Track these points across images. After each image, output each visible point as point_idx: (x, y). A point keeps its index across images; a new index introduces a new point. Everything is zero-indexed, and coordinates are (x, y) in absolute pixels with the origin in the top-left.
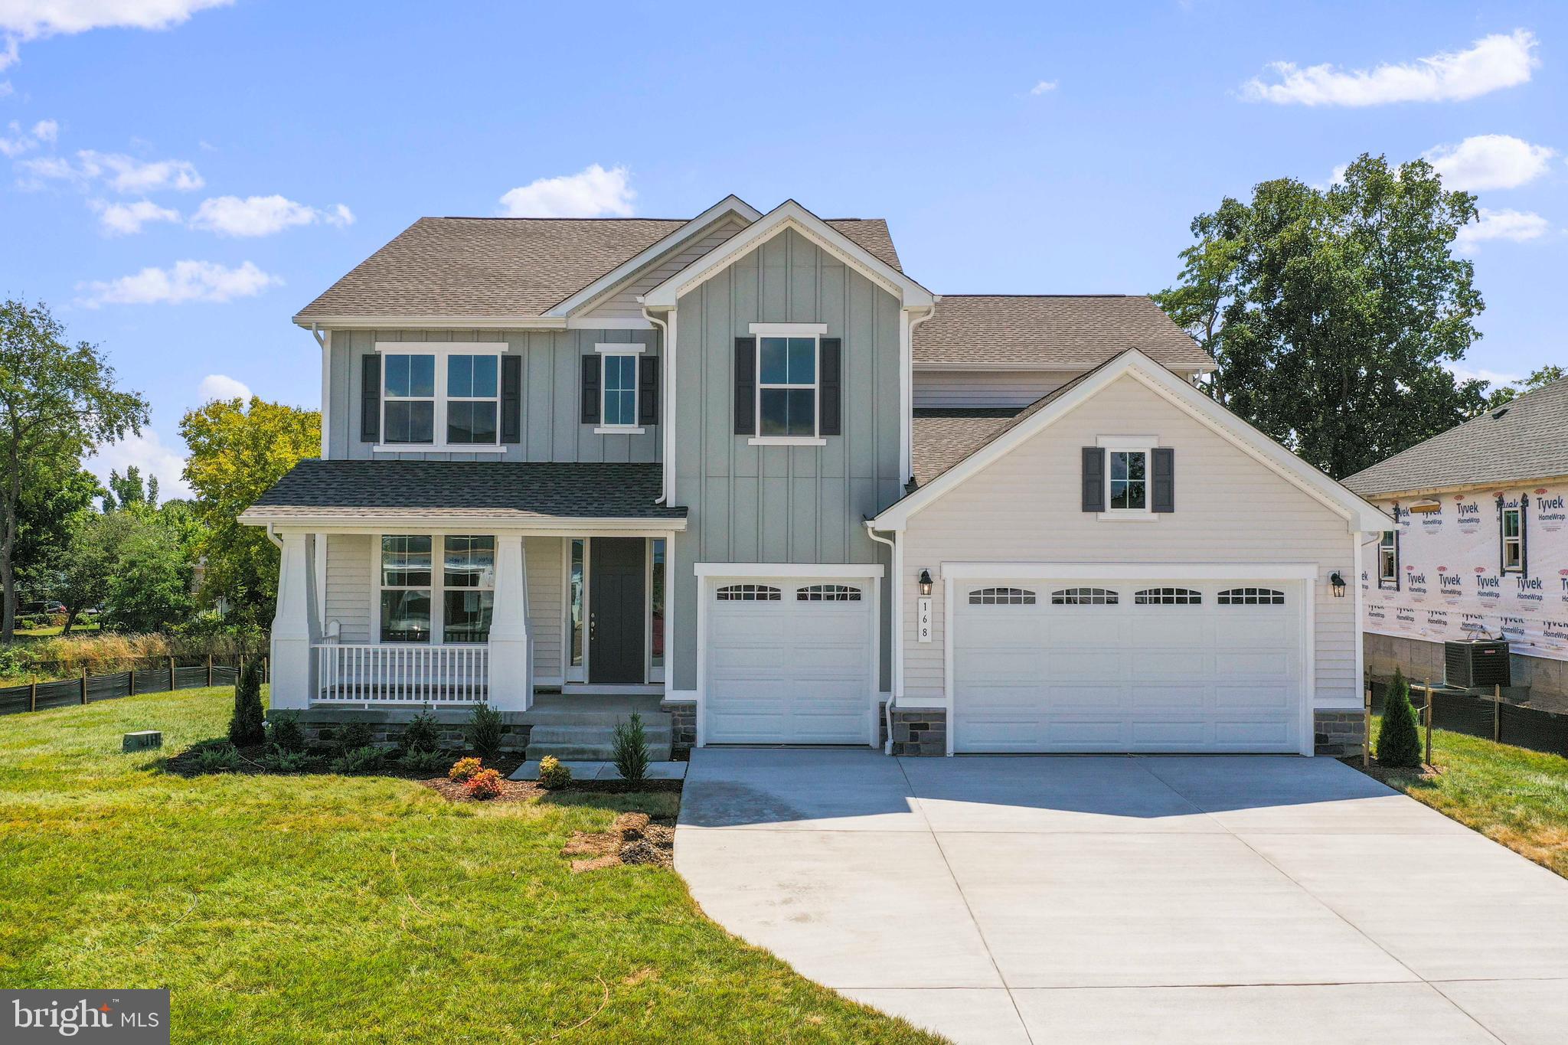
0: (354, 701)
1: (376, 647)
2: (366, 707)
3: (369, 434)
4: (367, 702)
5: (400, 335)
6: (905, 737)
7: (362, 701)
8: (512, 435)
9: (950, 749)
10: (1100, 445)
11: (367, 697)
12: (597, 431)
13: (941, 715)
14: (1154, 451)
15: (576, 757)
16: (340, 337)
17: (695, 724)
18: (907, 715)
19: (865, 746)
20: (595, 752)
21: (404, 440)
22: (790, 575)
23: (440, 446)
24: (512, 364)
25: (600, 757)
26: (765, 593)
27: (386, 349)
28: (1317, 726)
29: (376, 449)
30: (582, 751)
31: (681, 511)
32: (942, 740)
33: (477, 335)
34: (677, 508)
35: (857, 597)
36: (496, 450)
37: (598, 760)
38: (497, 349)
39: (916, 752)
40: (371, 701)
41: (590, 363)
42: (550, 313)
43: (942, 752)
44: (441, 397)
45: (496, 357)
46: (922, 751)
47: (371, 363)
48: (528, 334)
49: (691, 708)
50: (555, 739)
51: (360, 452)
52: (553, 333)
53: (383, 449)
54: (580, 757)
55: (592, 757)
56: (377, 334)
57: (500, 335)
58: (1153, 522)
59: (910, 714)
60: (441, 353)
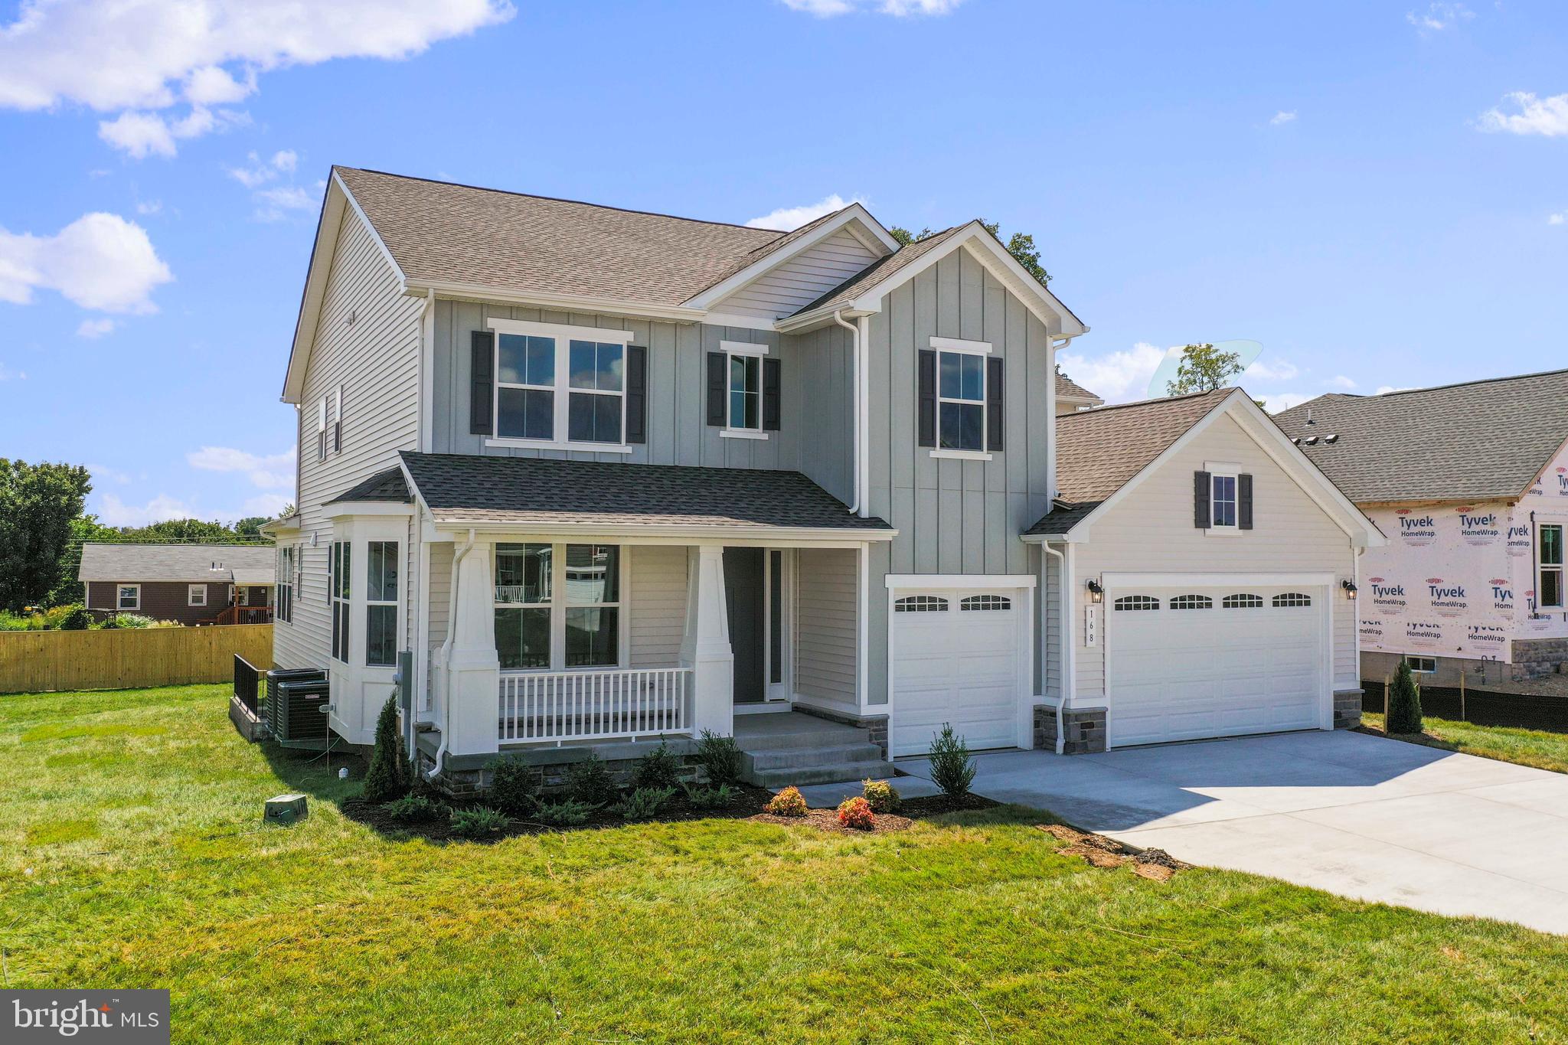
0: (545, 739)
1: (560, 674)
2: (559, 745)
3: (480, 425)
4: (558, 739)
5: (514, 311)
6: (1076, 735)
7: (554, 738)
8: (637, 434)
9: (1108, 746)
10: (1207, 470)
11: (559, 733)
12: (723, 434)
13: (1101, 714)
14: (1240, 476)
15: (813, 780)
16: (446, 307)
17: (887, 738)
18: (1079, 715)
19: (1014, 749)
20: (830, 774)
21: (518, 433)
22: (954, 586)
23: (560, 443)
24: (638, 357)
25: (835, 779)
26: (934, 604)
27: (500, 326)
28: (1336, 705)
29: (488, 443)
30: (818, 775)
31: (875, 522)
32: (1103, 737)
33: (598, 319)
34: (870, 518)
35: (1007, 607)
36: (620, 450)
37: (832, 782)
38: (622, 338)
39: (1085, 749)
40: (564, 737)
41: (716, 360)
42: (688, 305)
43: (1102, 749)
44: (561, 386)
45: (621, 346)
46: (1089, 748)
47: (482, 341)
48: (651, 323)
49: (882, 722)
50: (778, 764)
51: (468, 445)
52: (677, 325)
53: (497, 444)
54: (816, 780)
55: (827, 779)
56: (486, 307)
57: (623, 322)
58: (1240, 537)
59: (1083, 714)
60: (562, 337)
